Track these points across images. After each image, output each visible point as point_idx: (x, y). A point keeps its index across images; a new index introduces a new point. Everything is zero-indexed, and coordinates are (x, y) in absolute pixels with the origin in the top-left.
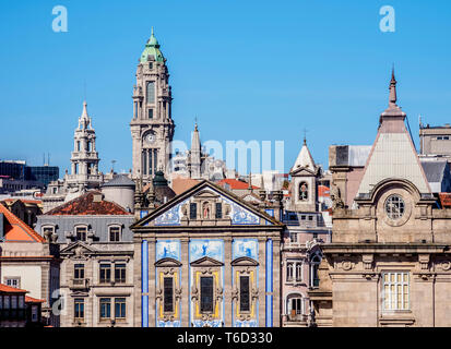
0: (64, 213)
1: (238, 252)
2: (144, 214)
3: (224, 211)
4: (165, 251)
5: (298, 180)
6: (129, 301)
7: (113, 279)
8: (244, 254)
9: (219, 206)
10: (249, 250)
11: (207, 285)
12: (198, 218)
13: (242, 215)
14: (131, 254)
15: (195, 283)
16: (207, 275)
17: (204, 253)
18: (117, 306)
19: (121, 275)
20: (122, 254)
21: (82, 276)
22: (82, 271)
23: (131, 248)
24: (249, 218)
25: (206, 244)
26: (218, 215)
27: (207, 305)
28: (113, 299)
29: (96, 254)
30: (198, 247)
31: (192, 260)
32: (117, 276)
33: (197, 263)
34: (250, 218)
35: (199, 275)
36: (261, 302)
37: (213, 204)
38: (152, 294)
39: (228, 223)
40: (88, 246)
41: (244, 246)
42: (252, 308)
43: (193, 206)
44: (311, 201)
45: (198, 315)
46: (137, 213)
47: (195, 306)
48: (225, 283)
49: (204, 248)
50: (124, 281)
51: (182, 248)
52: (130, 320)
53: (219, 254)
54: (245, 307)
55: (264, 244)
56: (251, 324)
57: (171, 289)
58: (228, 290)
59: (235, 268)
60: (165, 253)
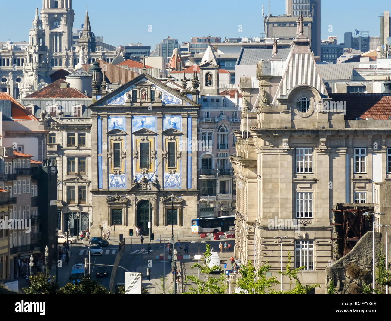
0: (40, 96)
1: (167, 126)
2: (99, 98)
3: (157, 95)
4: (114, 124)
6: (88, 160)
7: (76, 143)
8: (171, 127)
9: (152, 92)
10: (175, 124)
11: (144, 148)
12: (138, 100)
13: (170, 98)
14: (89, 127)
15: (136, 147)
16: (145, 141)
17: (142, 126)
18: (79, 163)
19: (82, 141)
20: (83, 126)
21: (54, 142)
22: (54, 138)
23: (90, 122)
24: (175, 101)
25: (144, 119)
26: (152, 99)
27: (144, 163)
28: (76, 159)
29: (64, 127)
30: (139, 121)
31: (134, 131)
32: (79, 142)
33: (137, 133)
34: (175, 100)
35: (139, 141)
36: (184, 160)
37: (149, 91)
38: (104, 155)
39: (160, 105)
40: (58, 121)
41: (171, 121)
42: (178, 165)
43: (134, 92)
45: (139, 170)
46: (94, 97)
47: (136, 163)
48: (158, 147)
49: (143, 122)
50: (84, 145)
51: (126, 122)
52: (90, 173)
53: (153, 126)
54: (172, 164)
55: (185, 120)
56: (176, 176)
57: (119, 151)
58: (160, 153)
59: (165, 137)
60: (114, 126)
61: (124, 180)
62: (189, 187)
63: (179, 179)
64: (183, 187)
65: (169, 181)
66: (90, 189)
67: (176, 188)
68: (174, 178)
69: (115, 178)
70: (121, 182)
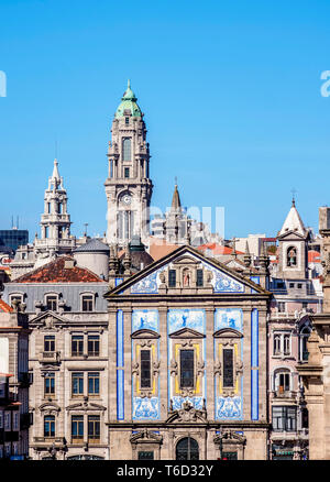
0: (33, 280)
1: (221, 324)
2: (120, 282)
3: (205, 278)
4: (142, 321)
5: (286, 245)
6: (103, 376)
7: (85, 352)
8: (227, 325)
9: (200, 273)
10: (232, 321)
11: (187, 359)
12: (178, 286)
13: (225, 282)
14: (105, 325)
15: (174, 356)
16: (188, 347)
18: (90, 381)
19: (94, 348)
20: (95, 325)
21: (53, 349)
22: (53, 343)
23: (105, 318)
24: (232, 286)
25: (186, 314)
26: (199, 282)
27: (187, 381)
28: (86, 373)
29: (67, 325)
30: (178, 317)
31: (172, 330)
32: (90, 349)
33: (176, 335)
34: (234, 286)
35: (179, 347)
36: (246, 377)
37: (194, 271)
38: (128, 368)
39: (210, 292)
40: (59, 316)
41: (228, 316)
42: (236, 384)
43: (172, 273)
44: (300, 267)
45: (178, 391)
46: (112, 281)
47: (174, 381)
48: (207, 356)
49: (184, 319)
50: (97, 354)
51: (160, 319)
52: (105, 396)
53: (200, 325)
54: (229, 382)
55: (249, 314)
56: (235, 401)
57: (149, 363)
58: (210, 364)
59: (217, 341)
60: (142, 325)
61: (156, 406)
62: (255, 417)
63: (240, 406)
64: (245, 418)
65: (224, 408)
66: (106, 420)
67: (234, 419)
68: (232, 403)
69: (143, 403)
70: (152, 409)
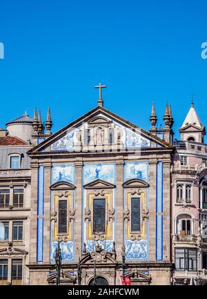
1: (129, 175)
2: (41, 141)
4: (61, 175)
6: (26, 224)
7: (11, 203)
14: (28, 180)
15: (88, 205)
16: (100, 197)
18: (14, 228)
19: (19, 200)
20: (20, 179)
23: (28, 173)
25: (99, 168)
27: (99, 226)
28: (11, 222)
30: (91, 171)
31: (86, 182)
32: (15, 200)
33: (90, 186)
35: (92, 197)
36: (152, 222)
38: (47, 216)
41: (136, 168)
42: (143, 228)
45: (91, 236)
47: (87, 227)
48: (117, 204)
49: (97, 172)
50: (21, 205)
51: (76, 172)
52: (27, 242)
53: (111, 176)
54: (136, 227)
55: (154, 166)
56: (142, 244)
57: (66, 211)
58: (120, 211)
59: (126, 191)
60: (60, 178)
61: (72, 250)
62: (159, 258)
63: (146, 248)
64: (151, 258)
65: (132, 250)
66: (27, 263)
67: (141, 260)
68: (139, 245)
70: (67, 252)
